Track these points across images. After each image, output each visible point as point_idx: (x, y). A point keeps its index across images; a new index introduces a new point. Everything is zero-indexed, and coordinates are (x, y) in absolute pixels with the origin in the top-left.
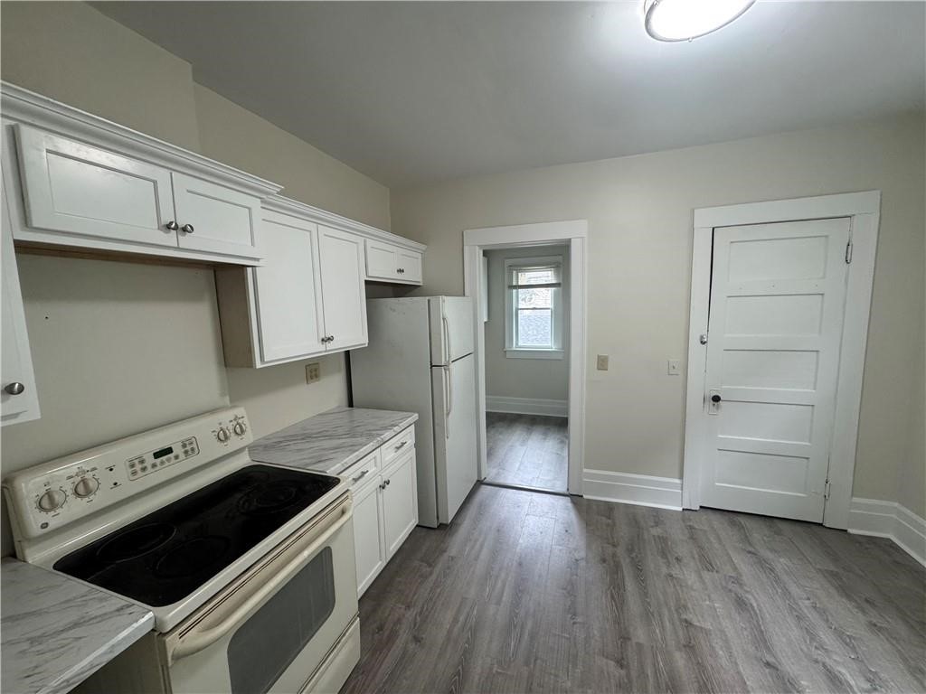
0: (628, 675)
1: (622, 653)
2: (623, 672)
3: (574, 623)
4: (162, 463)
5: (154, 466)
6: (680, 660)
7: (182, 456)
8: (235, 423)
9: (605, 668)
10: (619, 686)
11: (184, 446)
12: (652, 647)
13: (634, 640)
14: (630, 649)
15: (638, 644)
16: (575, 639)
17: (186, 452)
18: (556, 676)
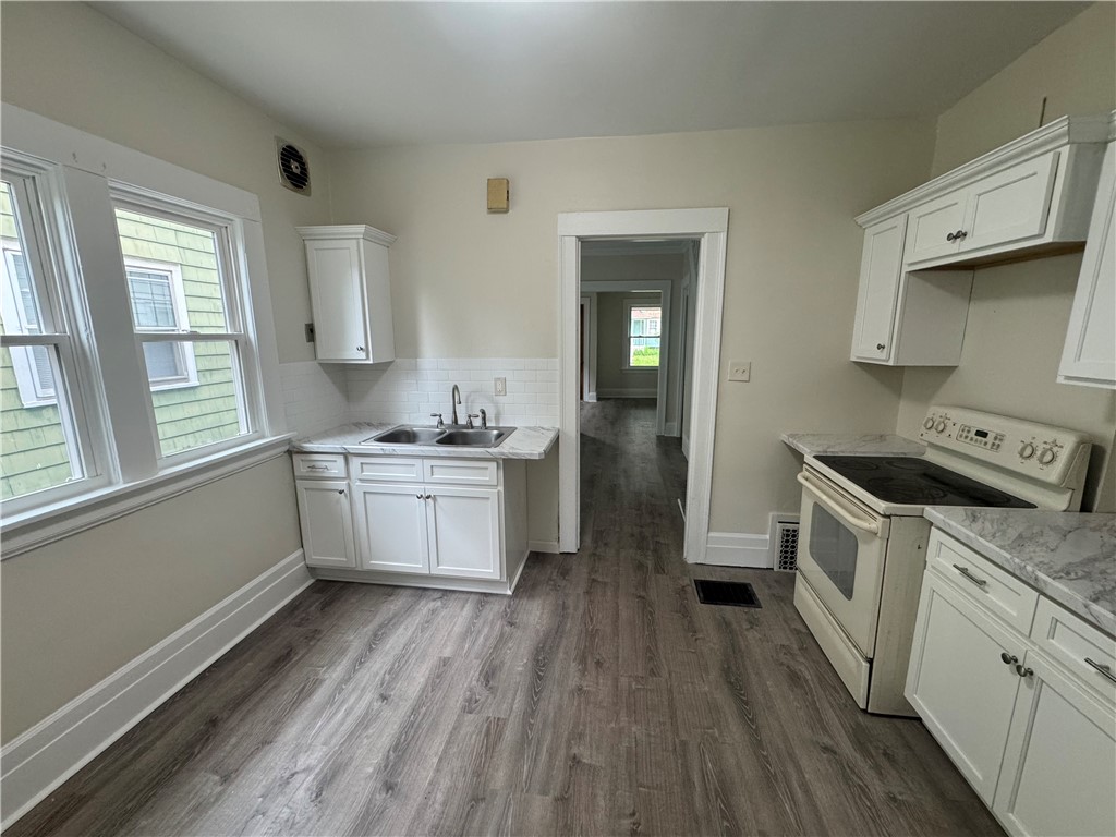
0: (569, 747)
1: (571, 775)
2: (575, 751)
3: (633, 814)
4: (976, 441)
5: (972, 439)
6: (499, 778)
7: (989, 446)
8: (1048, 447)
9: (594, 753)
10: (581, 736)
11: (996, 438)
12: (527, 792)
13: (549, 799)
14: (558, 787)
15: (544, 792)
16: (630, 786)
17: (993, 444)
18: (649, 735)
